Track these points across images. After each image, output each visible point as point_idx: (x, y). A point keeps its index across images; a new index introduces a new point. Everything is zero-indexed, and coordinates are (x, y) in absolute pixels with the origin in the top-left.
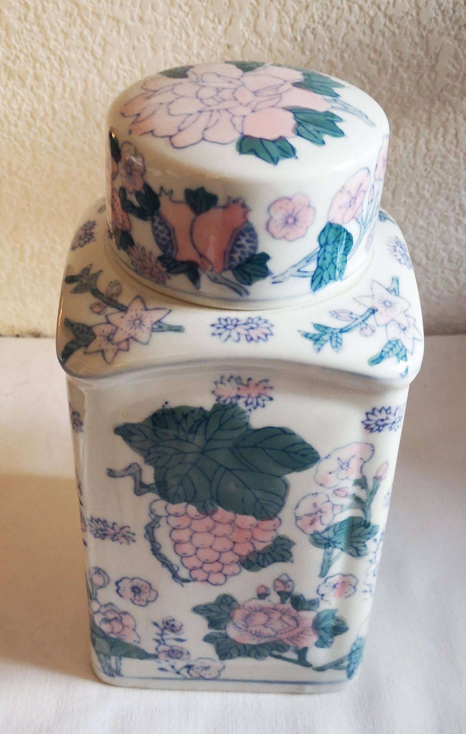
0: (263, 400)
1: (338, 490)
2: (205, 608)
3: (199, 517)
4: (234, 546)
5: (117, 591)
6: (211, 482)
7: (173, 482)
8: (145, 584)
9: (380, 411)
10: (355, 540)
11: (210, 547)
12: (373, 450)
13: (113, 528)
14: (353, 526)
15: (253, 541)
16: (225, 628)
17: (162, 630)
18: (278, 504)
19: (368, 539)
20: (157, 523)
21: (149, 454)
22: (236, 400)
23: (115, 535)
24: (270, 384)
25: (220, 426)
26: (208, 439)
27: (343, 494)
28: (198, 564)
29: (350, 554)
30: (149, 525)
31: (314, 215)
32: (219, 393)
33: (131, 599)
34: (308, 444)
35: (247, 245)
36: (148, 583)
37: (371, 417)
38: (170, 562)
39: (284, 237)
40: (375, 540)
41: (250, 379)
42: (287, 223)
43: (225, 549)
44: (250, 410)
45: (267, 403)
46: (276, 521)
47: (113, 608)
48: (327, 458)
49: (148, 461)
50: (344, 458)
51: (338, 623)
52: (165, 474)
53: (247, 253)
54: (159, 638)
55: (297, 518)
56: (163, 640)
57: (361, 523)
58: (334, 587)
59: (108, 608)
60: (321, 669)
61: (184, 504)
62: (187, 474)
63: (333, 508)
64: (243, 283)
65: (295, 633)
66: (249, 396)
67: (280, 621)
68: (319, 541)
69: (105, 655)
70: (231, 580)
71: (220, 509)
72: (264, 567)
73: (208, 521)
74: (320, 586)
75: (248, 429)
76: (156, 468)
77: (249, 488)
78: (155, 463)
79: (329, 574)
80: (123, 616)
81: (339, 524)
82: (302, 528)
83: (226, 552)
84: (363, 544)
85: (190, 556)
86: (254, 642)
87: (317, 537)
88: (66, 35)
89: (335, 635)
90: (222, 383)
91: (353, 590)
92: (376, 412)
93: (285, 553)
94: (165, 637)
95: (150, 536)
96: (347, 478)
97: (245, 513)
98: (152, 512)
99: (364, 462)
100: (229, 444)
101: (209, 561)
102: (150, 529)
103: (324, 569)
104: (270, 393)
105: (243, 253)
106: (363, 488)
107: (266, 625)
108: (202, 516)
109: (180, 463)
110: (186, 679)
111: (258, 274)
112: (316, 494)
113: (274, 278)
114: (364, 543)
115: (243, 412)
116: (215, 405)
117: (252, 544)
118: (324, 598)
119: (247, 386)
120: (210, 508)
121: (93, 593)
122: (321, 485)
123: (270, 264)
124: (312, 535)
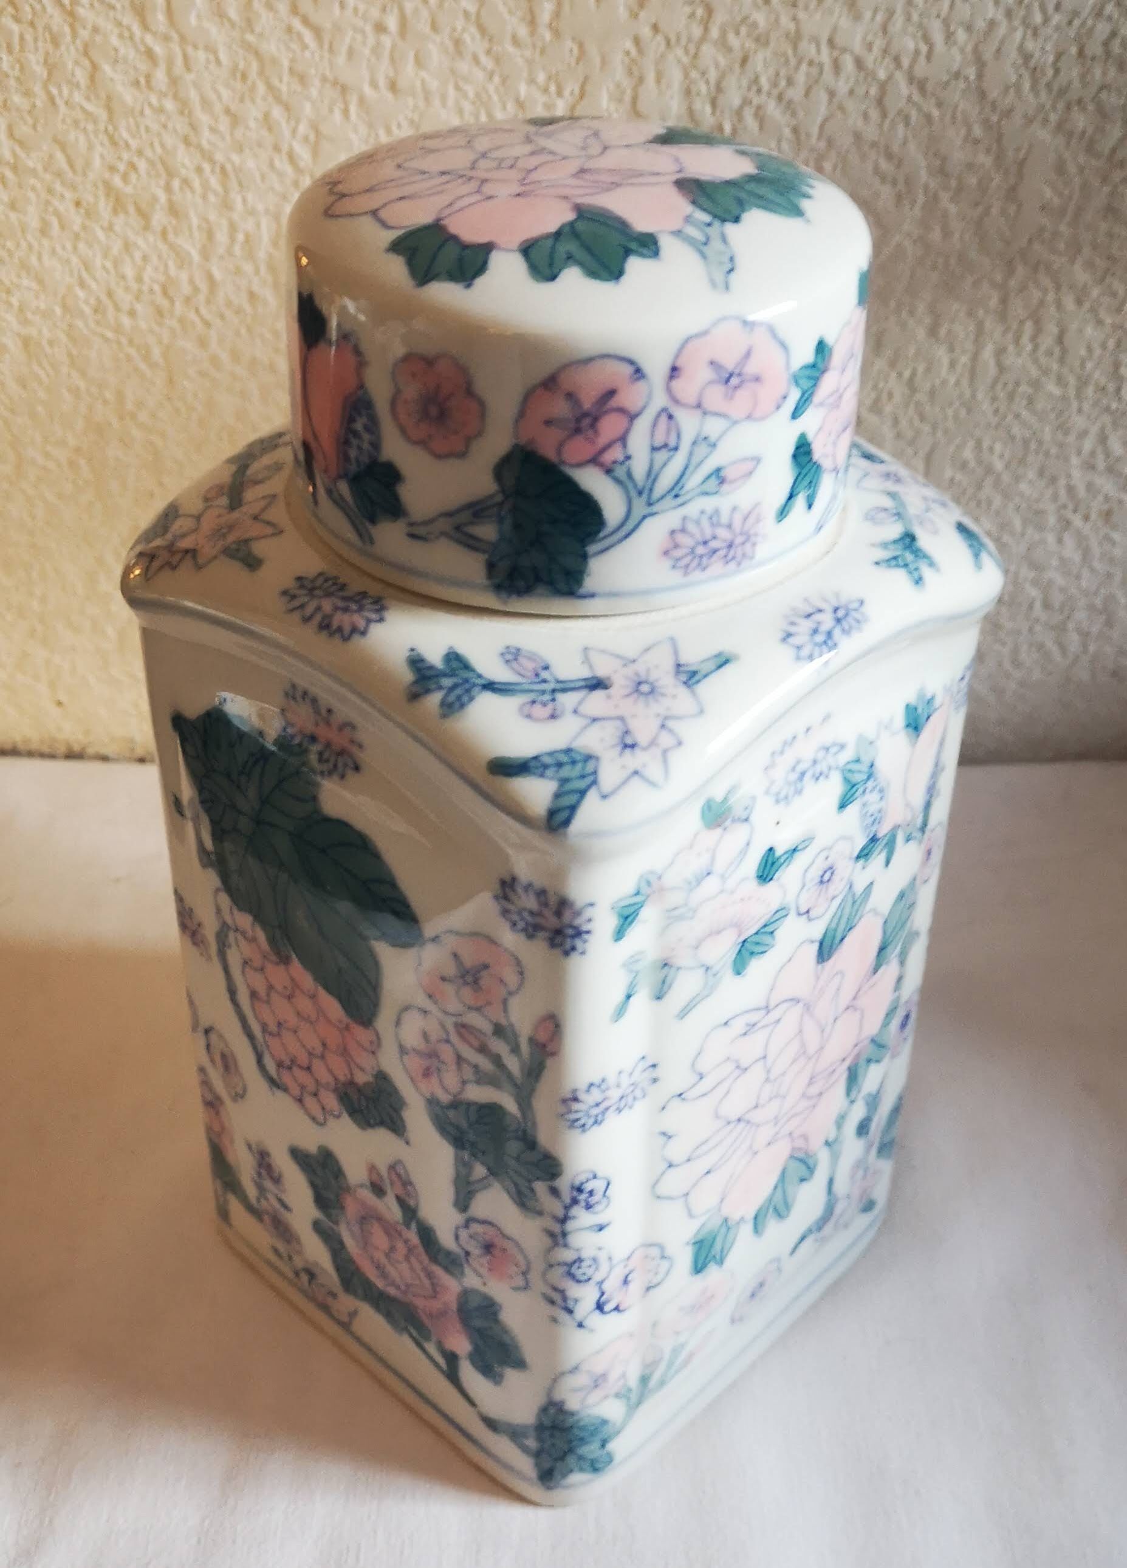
88: (235, 120)
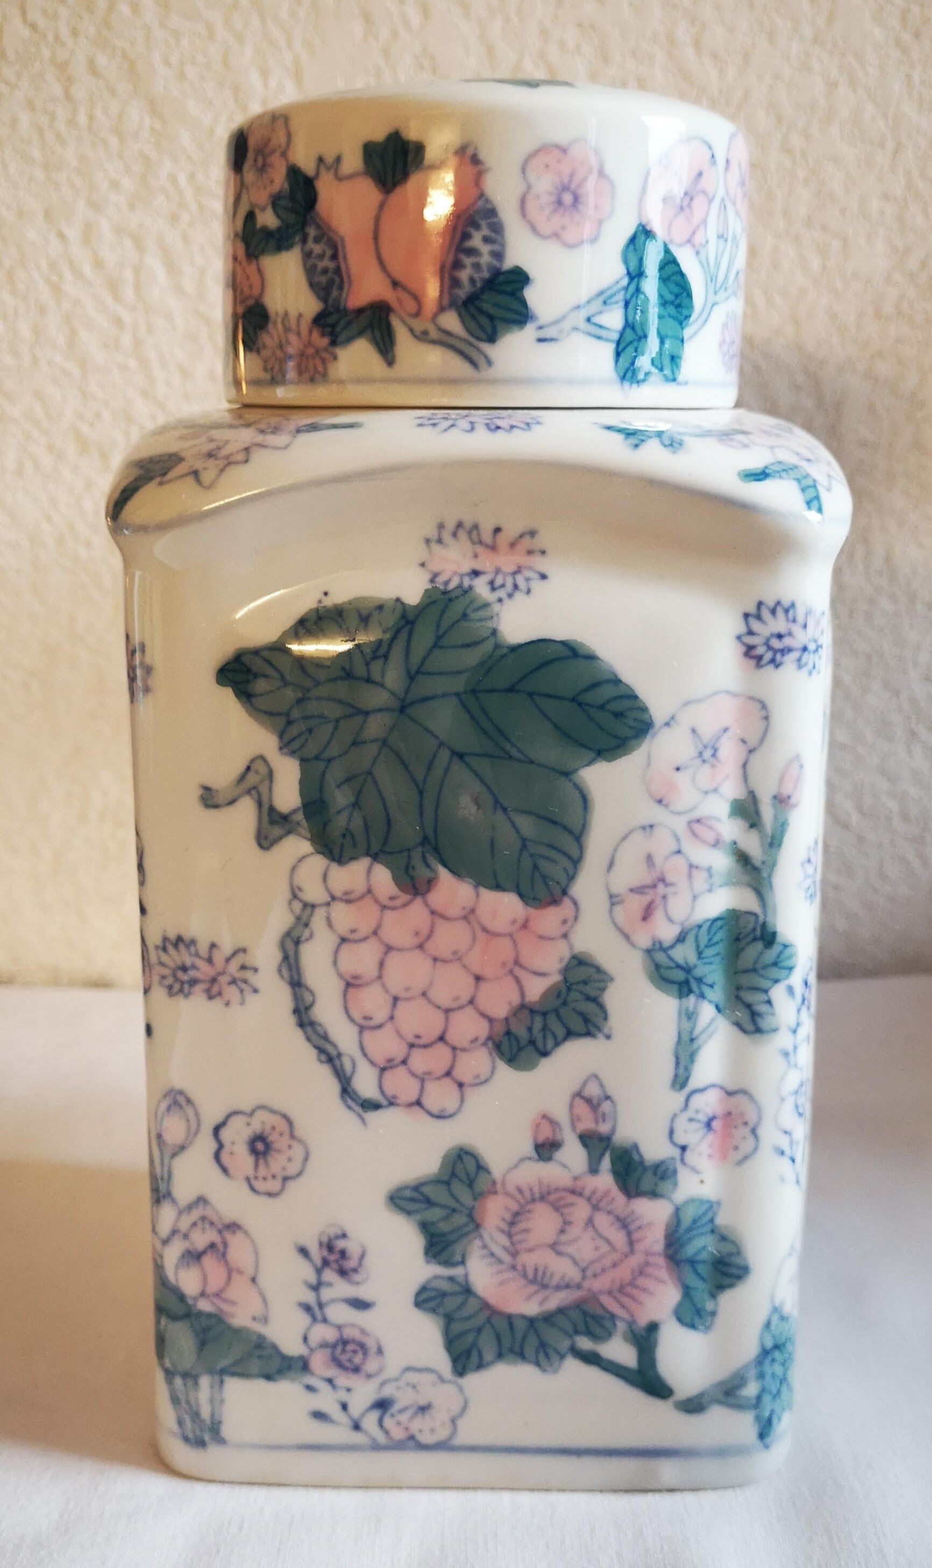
0: (528, 580)
1: (698, 821)
2: (415, 1195)
3: (397, 903)
4: (477, 987)
5: (217, 1156)
6: (421, 793)
7: (341, 798)
8: (282, 1125)
9: (773, 612)
10: (745, 980)
11: (424, 994)
12: (766, 718)
13: (210, 960)
14: (737, 939)
15: (518, 971)
16: (463, 1262)
17: (319, 1272)
18: (569, 857)
19: (776, 981)
20: (306, 925)
21: (289, 723)
22: (471, 579)
23: (213, 981)
24: (540, 542)
25: (439, 638)
26: (413, 672)
27: (710, 836)
28: (397, 1050)
29: (738, 1025)
30: (288, 934)
31: (613, 197)
32: (435, 566)
33: (248, 1179)
34: (625, 684)
35: (485, 249)
36: (285, 1117)
37: (756, 625)
38: (335, 1046)
39: (556, 235)
40: (790, 990)
41: (497, 530)
42: (559, 202)
43: (456, 999)
44: (500, 600)
45: (537, 585)
46: (566, 909)
47: (208, 1212)
48: (667, 724)
49: (287, 746)
50: (708, 731)
51: (726, 1248)
52: (323, 774)
53: (484, 268)
54: (310, 1297)
55: (614, 900)
56: (321, 1306)
57: (754, 929)
58: (708, 1125)
59: (196, 1214)
60: (693, 1406)
61: (365, 862)
62: (370, 773)
63: (690, 876)
64: (478, 339)
65: (624, 1273)
66: (498, 571)
67: (590, 1233)
68: (666, 973)
69: (186, 1375)
70: (475, 1097)
71: (444, 874)
72: (545, 1054)
73: (417, 913)
74: (675, 1116)
75: (497, 646)
76: (303, 761)
77: (505, 810)
78: (303, 746)
79: (694, 1083)
80: (229, 1237)
81: (708, 924)
82: (627, 930)
83: (461, 1008)
84: (763, 997)
85: (380, 1026)
86: (531, 1308)
87: (661, 957)
89: (721, 1287)
90: (440, 541)
91: (751, 1141)
92: (766, 614)
93: (589, 1008)
94: (326, 1294)
95: (290, 969)
96: (715, 790)
97: (498, 887)
98: (295, 893)
99: (751, 751)
100: (458, 684)
101: (422, 1042)
102: (290, 946)
103: (683, 1063)
104: (540, 563)
105: (477, 266)
106: (752, 826)
107: (562, 1248)
108: (405, 897)
109: (355, 743)
110: (376, 1447)
111: (509, 315)
112: (651, 826)
113: (541, 328)
114: (766, 991)
115: (486, 605)
116: (426, 591)
117: (518, 981)
118: (689, 1156)
119: (493, 548)
120: (422, 872)
121: (162, 1179)
122: (660, 801)
123: (531, 295)
124: (649, 952)
